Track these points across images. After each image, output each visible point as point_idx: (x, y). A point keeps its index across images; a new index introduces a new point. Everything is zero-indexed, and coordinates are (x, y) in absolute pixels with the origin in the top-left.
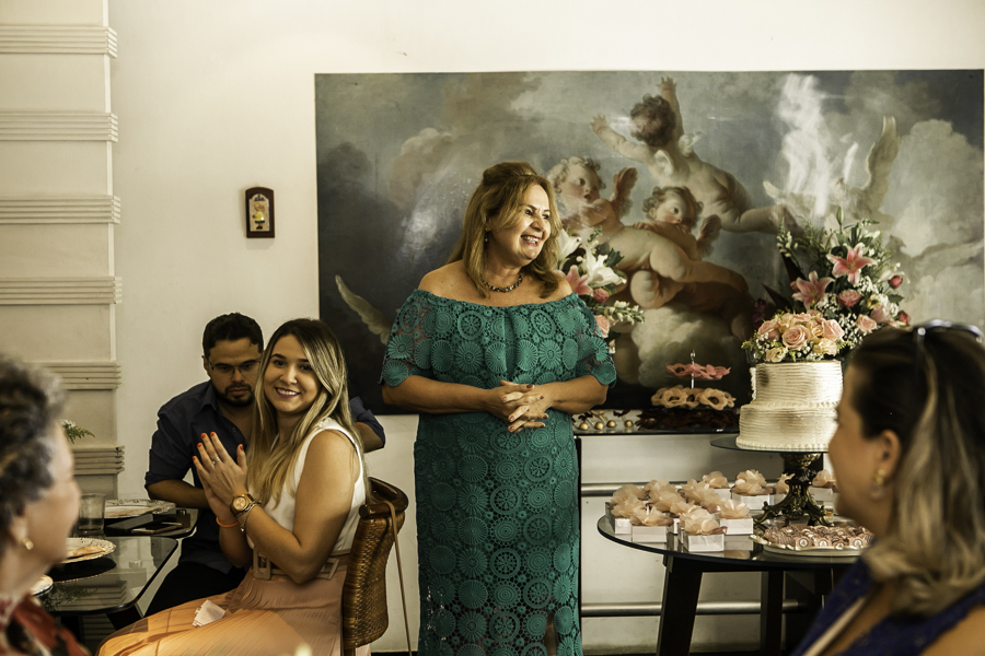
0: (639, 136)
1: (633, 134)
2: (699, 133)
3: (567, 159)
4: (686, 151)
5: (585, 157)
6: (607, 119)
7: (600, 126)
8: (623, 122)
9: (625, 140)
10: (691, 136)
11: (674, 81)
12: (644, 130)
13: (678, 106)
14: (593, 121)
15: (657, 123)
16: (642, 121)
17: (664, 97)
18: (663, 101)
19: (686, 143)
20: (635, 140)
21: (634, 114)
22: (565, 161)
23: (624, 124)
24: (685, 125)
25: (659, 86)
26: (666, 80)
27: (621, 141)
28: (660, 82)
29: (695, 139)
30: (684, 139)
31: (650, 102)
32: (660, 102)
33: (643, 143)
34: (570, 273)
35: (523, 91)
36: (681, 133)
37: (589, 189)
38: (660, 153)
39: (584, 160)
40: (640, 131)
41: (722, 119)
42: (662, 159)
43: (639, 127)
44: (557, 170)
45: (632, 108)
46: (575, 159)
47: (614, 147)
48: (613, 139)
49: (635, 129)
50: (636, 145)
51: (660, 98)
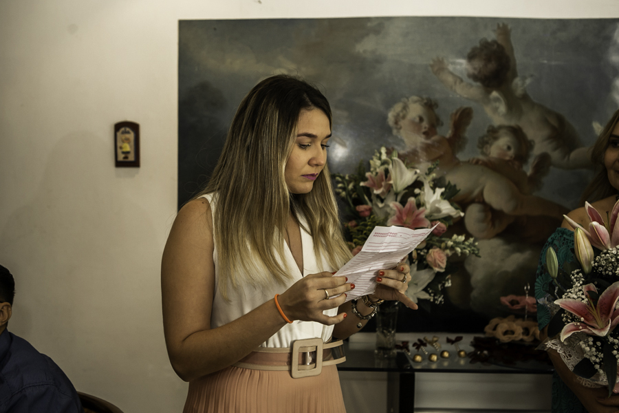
0: (475, 77)
1: (470, 76)
2: (532, 76)
3: (407, 98)
4: (519, 92)
5: (425, 96)
6: (445, 61)
7: (439, 67)
8: (461, 64)
9: (462, 81)
10: (524, 78)
11: (509, 27)
12: (480, 72)
13: (512, 50)
14: (431, 63)
15: (492, 66)
16: (478, 64)
17: (500, 42)
18: (499, 46)
19: (520, 84)
20: (471, 81)
21: (471, 57)
22: (406, 100)
23: (461, 65)
24: (518, 68)
25: (494, 31)
26: (501, 25)
27: (458, 81)
28: (496, 28)
29: (528, 81)
30: (517, 81)
31: (486, 45)
32: (495, 46)
33: (479, 84)
34: (407, 205)
35: (367, 35)
36: (515, 75)
37: (427, 126)
38: (495, 94)
39: (423, 99)
40: (476, 72)
41: (553, 63)
42: (497, 100)
43: (475, 69)
44: (398, 108)
45: (469, 50)
46: (415, 98)
47: (451, 87)
48: (450, 79)
49: (471, 71)
50: (471, 86)
51: (495, 42)
